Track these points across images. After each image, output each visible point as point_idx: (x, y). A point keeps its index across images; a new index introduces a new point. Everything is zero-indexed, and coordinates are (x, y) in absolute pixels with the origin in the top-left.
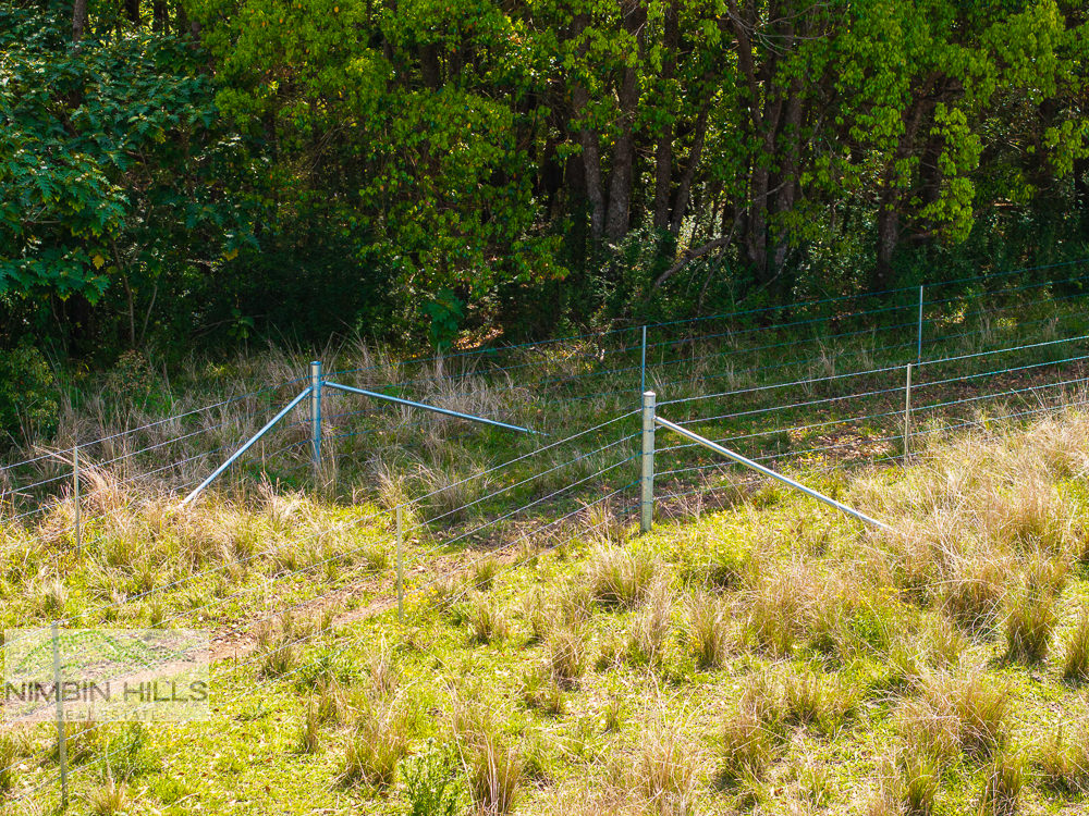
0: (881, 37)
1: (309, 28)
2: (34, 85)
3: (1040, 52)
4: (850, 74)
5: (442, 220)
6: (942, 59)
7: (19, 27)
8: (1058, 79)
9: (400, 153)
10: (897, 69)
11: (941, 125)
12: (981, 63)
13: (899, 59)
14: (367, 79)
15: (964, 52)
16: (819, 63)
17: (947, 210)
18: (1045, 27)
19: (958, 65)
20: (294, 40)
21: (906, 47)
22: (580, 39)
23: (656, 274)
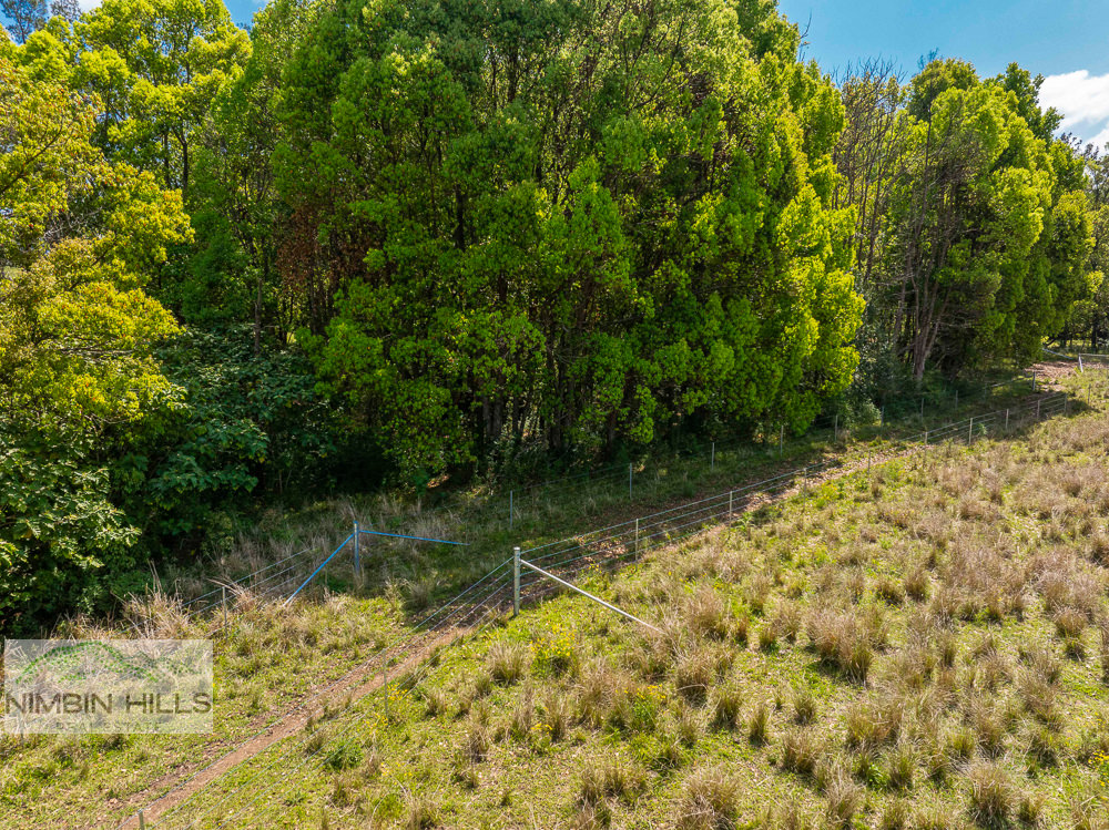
0: (612, 357)
1: (356, 357)
2: (230, 380)
3: (681, 363)
4: (599, 373)
5: (420, 438)
6: (638, 366)
7: (230, 351)
8: (688, 373)
9: (400, 409)
10: (619, 370)
11: (640, 395)
12: (656, 367)
13: (620, 366)
14: (384, 379)
15: (648, 363)
16: (585, 367)
17: (642, 431)
18: (682, 352)
19: (645, 369)
20: (349, 362)
21: (623, 360)
22: (480, 361)
23: (514, 454)
